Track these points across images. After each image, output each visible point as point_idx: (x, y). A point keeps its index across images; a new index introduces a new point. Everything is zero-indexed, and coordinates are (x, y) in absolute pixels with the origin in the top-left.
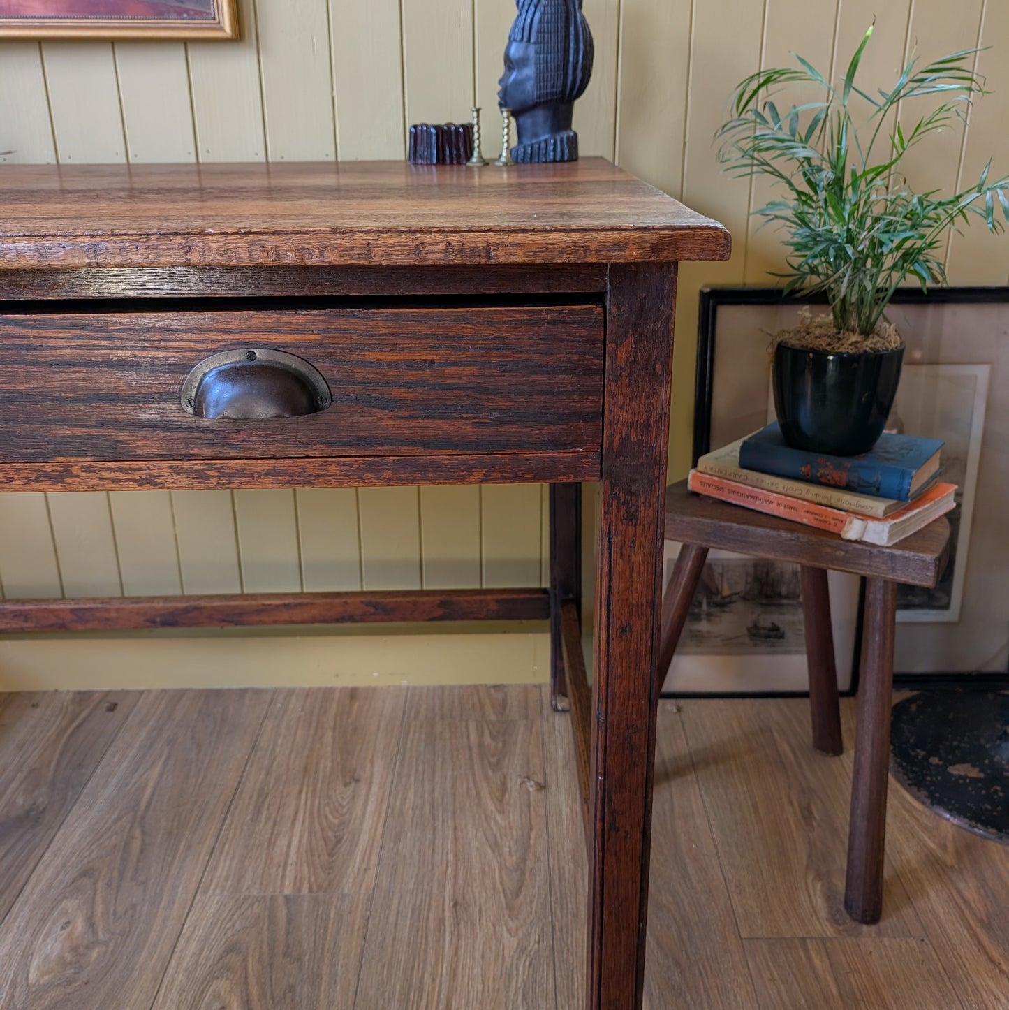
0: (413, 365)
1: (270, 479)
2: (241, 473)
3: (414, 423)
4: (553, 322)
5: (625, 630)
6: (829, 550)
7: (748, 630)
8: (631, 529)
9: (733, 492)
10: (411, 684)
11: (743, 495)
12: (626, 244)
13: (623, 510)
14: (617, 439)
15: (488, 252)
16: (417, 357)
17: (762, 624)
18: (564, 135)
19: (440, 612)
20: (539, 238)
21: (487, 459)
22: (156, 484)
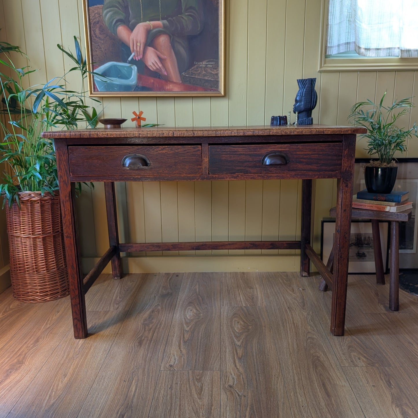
0: (305, 155)
1: (276, 177)
2: (270, 177)
3: (305, 166)
4: (333, 146)
5: (345, 210)
6: (381, 215)
7: (356, 254)
8: (347, 188)
9: (355, 205)
10: (259, 272)
11: (358, 205)
12: (349, 130)
13: (345, 184)
14: (344, 170)
15: (323, 132)
16: (306, 153)
17: (360, 252)
18: (310, 118)
19: (271, 247)
20: (332, 129)
21: (318, 173)
22: (254, 179)
